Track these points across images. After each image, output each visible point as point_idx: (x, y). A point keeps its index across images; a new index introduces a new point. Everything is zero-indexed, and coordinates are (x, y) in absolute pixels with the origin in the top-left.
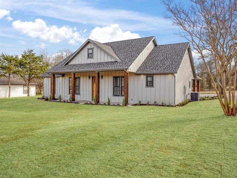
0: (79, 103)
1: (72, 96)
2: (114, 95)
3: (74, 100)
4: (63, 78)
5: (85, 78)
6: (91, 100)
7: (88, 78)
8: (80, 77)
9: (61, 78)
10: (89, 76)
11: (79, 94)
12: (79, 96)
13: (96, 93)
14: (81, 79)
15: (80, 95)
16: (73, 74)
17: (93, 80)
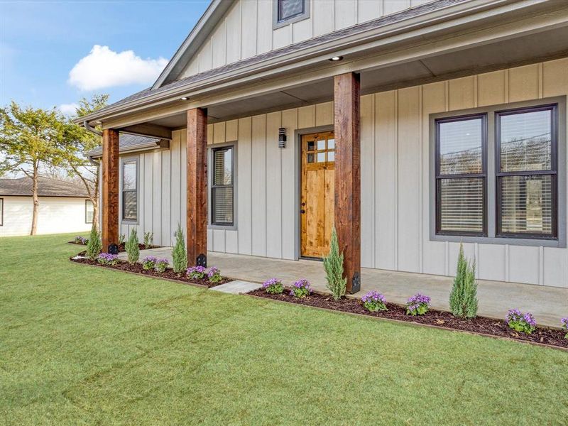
0: (226, 280)
1: (189, 236)
2: (438, 230)
3: (201, 260)
4: (166, 153)
5: (259, 147)
6: (290, 253)
7: (274, 140)
8: (237, 141)
9: (156, 155)
10: (282, 129)
11: (232, 224)
12: (231, 233)
13: (338, 221)
14: (243, 148)
15: (236, 229)
16: (195, 113)
17: (301, 153)
